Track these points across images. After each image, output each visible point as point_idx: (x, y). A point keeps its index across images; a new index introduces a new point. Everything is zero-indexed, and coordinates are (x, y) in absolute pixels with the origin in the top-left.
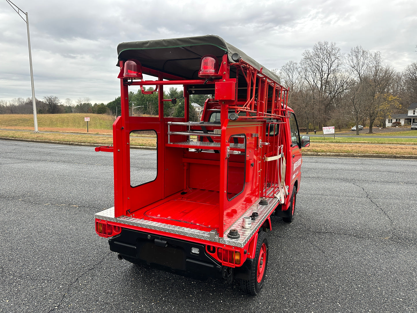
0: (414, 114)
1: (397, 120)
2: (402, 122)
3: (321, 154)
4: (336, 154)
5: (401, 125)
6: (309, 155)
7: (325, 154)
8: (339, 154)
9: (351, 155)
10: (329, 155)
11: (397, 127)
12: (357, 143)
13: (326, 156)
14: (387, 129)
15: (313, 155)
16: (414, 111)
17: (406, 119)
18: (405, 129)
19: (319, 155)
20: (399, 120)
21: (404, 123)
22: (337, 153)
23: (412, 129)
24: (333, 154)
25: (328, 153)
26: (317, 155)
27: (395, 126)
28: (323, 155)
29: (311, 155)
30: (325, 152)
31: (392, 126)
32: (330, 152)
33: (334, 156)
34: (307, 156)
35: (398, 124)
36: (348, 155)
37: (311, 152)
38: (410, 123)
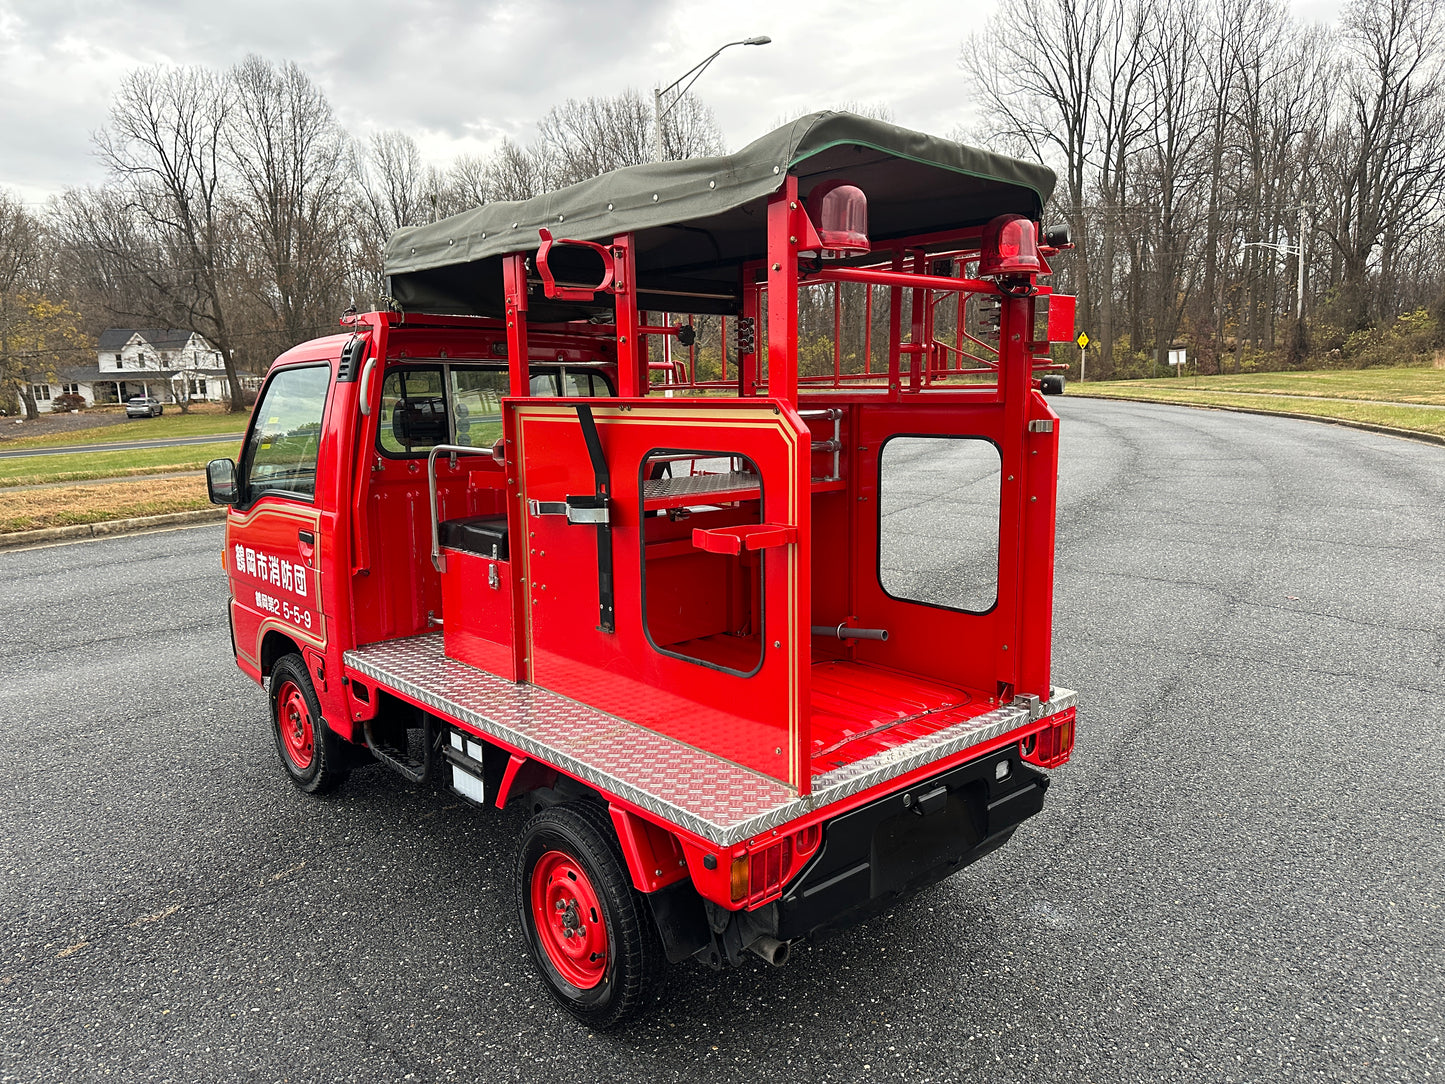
0: (120, 366)
1: (66, 389)
2: (86, 393)
3: (105, 529)
4: (161, 519)
5: (84, 407)
6: (58, 538)
7: (121, 524)
8: (173, 517)
9: (211, 513)
10: (138, 528)
11: (77, 411)
12: (150, 474)
13: (127, 532)
14: (46, 420)
15: (77, 536)
16: (119, 358)
17: (96, 385)
18: (107, 417)
19: (100, 533)
20: (75, 388)
21: (93, 399)
22: (159, 513)
23: (131, 416)
24: (151, 521)
25: (131, 521)
26: (91, 534)
27: (66, 411)
28: (114, 528)
29: (69, 536)
30: (114, 518)
31: (55, 409)
32: (132, 514)
33: (158, 526)
34: (53, 542)
35: (72, 401)
36: (203, 516)
37: (61, 525)
38: (114, 397)
